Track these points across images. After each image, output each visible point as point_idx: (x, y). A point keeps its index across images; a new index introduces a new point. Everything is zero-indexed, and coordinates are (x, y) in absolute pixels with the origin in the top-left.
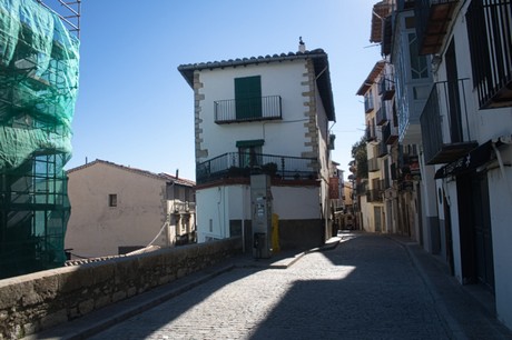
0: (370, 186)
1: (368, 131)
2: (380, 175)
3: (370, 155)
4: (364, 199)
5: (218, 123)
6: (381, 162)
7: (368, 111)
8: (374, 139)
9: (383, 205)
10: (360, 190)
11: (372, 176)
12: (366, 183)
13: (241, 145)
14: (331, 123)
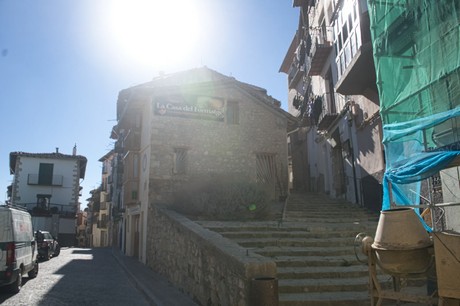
0: (100, 218)
1: (102, 185)
2: (106, 212)
3: (102, 200)
4: (95, 226)
5: (29, 184)
6: (108, 205)
7: (104, 173)
8: (105, 191)
9: (106, 230)
10: (93, 220)
11: (101, 212)
12: (98, 215)
13: (39, 196)
14: (81, 180)
